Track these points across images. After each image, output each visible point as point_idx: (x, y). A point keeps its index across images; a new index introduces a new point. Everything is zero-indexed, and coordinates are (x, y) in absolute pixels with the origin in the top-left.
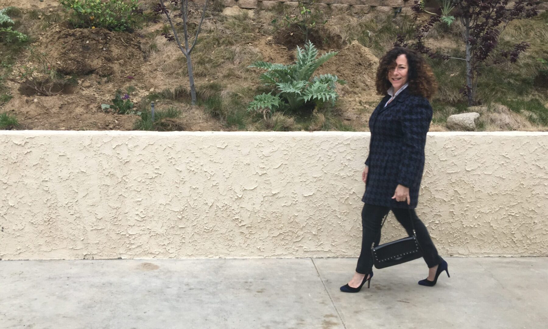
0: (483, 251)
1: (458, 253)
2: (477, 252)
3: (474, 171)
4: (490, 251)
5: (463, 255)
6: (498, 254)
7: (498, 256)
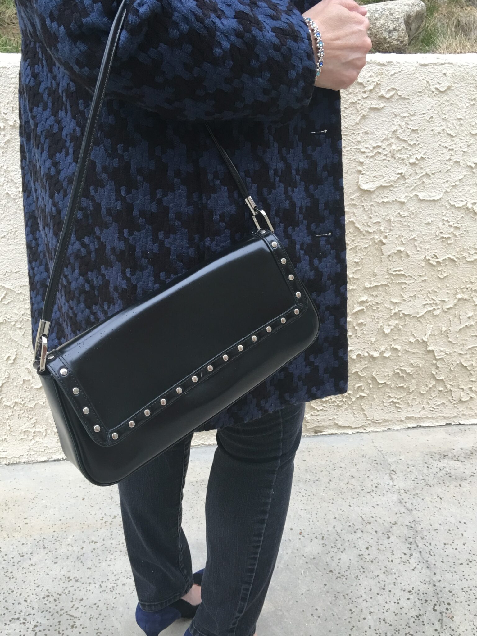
0: (403, 416)
1: (336, 424)
2: (387, 417)
3: (386, 192)
4: (423, 414)
5: (350, 428)
6: (445, 418)
7: (443, 423)
